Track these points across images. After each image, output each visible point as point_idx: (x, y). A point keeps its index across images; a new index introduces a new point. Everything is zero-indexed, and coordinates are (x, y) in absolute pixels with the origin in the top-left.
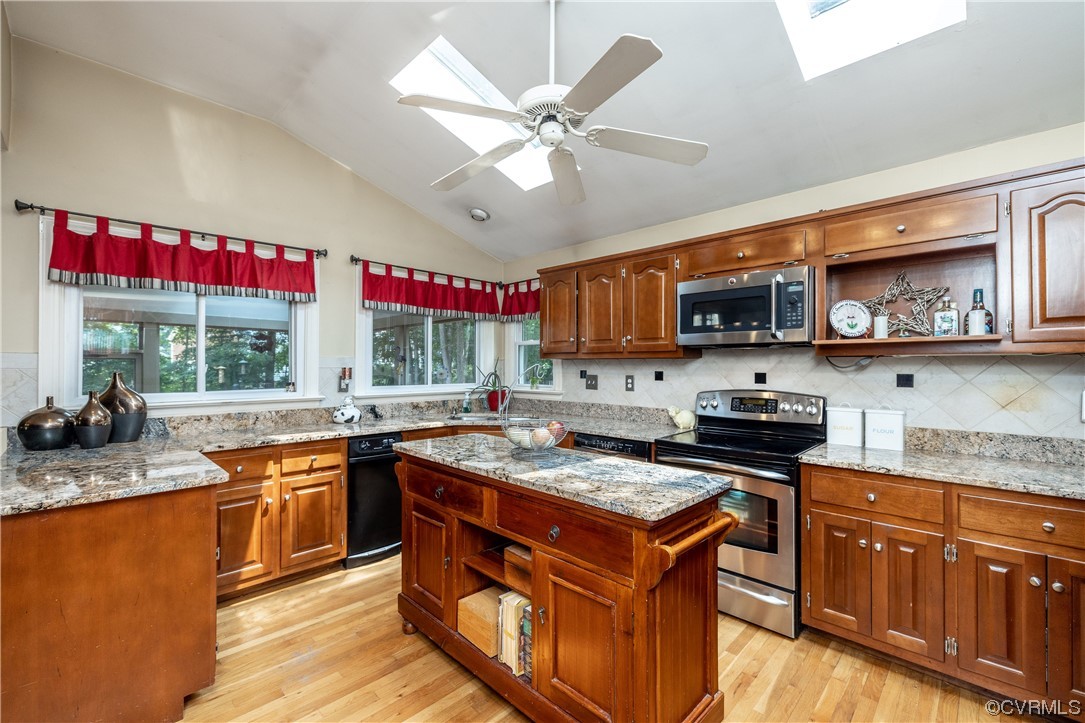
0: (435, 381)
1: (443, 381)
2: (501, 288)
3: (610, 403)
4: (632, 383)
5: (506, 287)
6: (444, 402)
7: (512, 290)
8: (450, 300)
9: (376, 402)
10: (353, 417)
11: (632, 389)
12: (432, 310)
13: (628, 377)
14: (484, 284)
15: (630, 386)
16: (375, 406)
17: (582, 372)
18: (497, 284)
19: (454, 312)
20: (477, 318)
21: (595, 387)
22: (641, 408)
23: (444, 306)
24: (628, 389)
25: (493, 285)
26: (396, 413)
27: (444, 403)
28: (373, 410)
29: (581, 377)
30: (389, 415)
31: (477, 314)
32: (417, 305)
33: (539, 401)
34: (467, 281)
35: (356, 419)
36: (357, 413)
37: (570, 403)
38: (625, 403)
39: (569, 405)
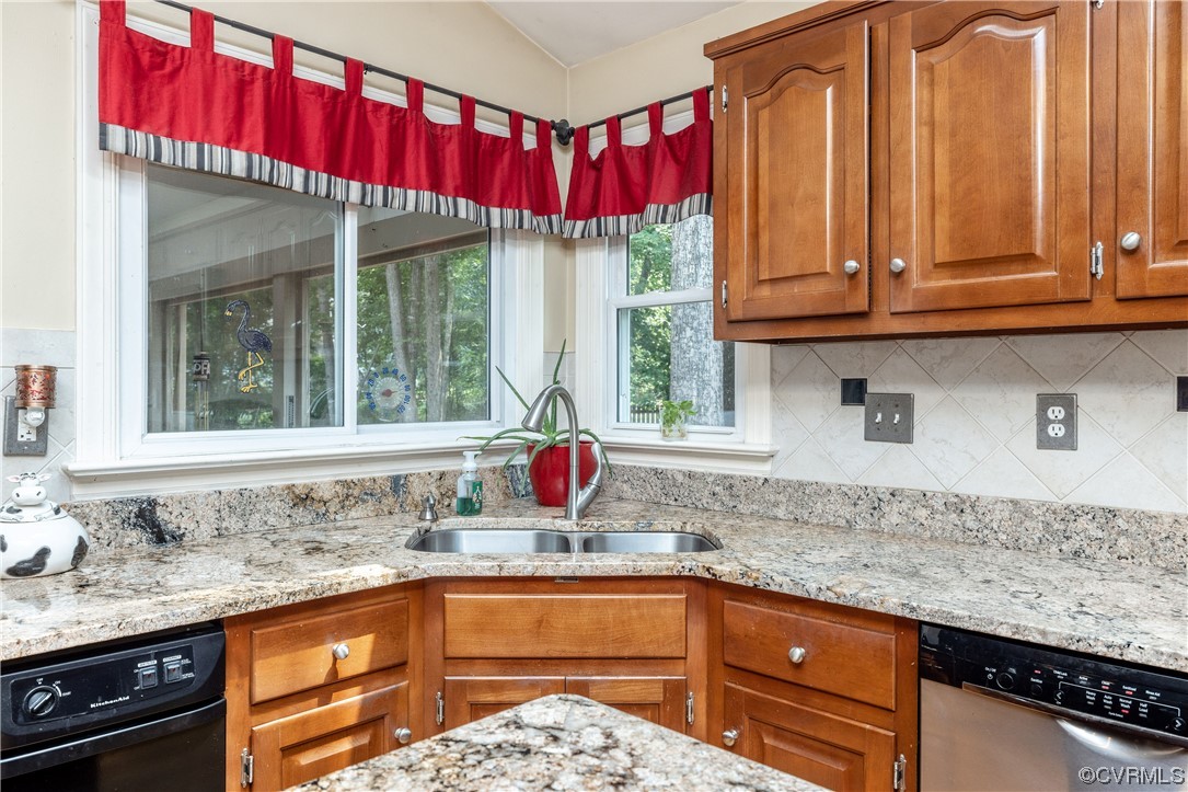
0: (368, 414)
1: (395, 416)
2: (563, 140)
3: (968, 489)
4: (1070, 421)
5: (581, 136)
6: (396, 481)
7: (598, 143)
8: (415, 159)
9: (160, 490)
10: (44, 553)
11: (1068, 442)
12: (355, 186)
13: (1045, 402)
14: (516, 120)
15: (1057, 431)
16: (153, 503)
17: (846, 383)
18: (553, 125)
19: (426, 195)
20: (496, 224)
21: (903, 434)
22: (1113, 513)
23: (395, 176)
24: (1045, 442)
25: (543, 128)
26: (233, 524)
27: (398, 484)
28: (146, 518)
29: (845, 401)
30: (205, 532)
31: (495, 211)
32: (307, 166)
33: (690, 475)
34: (468, 105)
35: (60, 556)
36: (60, 537)
37: (801, 484)
38: (1032, 492)
39: (800, 492)
